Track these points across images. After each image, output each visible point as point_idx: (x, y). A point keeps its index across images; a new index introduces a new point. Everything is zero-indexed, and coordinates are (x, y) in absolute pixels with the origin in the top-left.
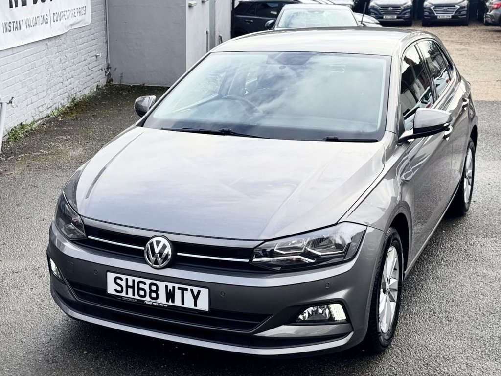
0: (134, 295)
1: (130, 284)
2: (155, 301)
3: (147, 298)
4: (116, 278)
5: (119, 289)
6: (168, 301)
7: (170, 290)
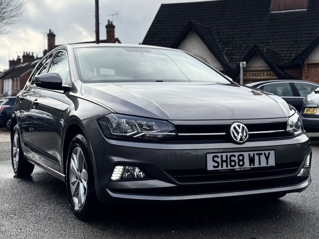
0: (227, 166)
1: (224, 159)
2: (242, 167)
3: (237, 167)
4: (214, 157)
5: (216, 165)
6: (250, 165)
7: (252, 156)
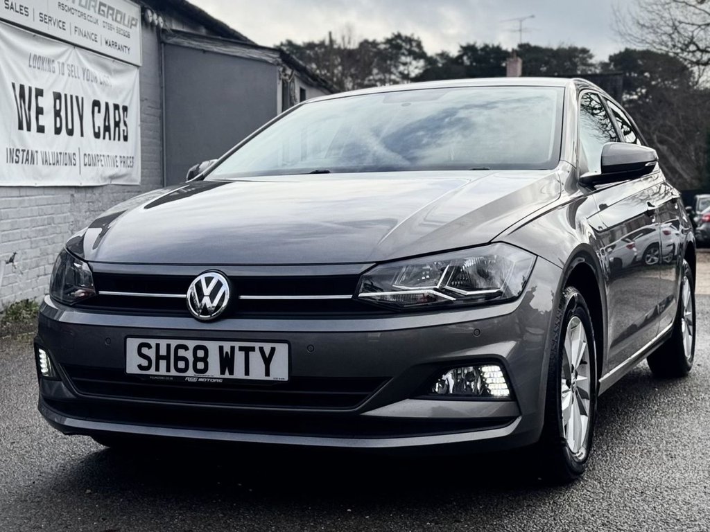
0: (168, 370)
2: (202, 375)
3: (191, 373)
4: (141, 346)
5: (145, 363)
6: (223, 372)
7: (227, 353)
